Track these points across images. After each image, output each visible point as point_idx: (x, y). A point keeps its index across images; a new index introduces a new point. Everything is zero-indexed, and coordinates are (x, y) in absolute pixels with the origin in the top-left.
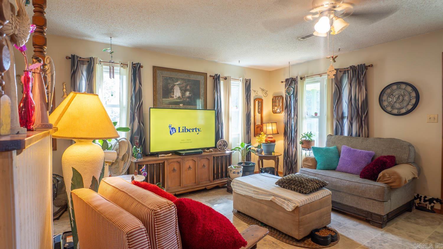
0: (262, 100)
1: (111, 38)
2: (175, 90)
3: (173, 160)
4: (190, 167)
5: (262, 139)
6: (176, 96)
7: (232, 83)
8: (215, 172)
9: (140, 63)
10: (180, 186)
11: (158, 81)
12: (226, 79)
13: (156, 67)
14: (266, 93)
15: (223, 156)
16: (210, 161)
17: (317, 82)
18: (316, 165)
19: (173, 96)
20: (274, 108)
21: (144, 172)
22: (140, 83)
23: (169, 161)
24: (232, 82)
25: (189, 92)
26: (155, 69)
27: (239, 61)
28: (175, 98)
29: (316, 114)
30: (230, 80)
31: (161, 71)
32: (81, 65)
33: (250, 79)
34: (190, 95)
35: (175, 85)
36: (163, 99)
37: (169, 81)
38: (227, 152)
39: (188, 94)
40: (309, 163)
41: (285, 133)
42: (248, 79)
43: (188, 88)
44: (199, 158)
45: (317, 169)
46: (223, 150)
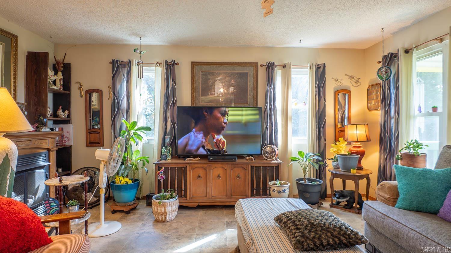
0: (350, 92)
1: (140, 38)
2: (216, 87)
3: (197, 166)
4: (219, 176)
5: (341, 149)
6: (217, 93)
7: (293, 72)
8: (255, 186)
9: (173, 60)
10: (206, 196)
11: (196, 78)
12: (284, 66)
13: (194, 62)
14: (357, 82)
15: (267, 167)
16: (247, 171)
17: (436, 53)
18: (397, 199)
19: (214, 93)
20: (371, 103)
21: (161, 175)
22: (174, 81)
23: (192, 166)
24: (292, 70)
25: (233, 88)
26: (194, 64)
27: (300, 40)
28: (216, 95)
29: (435, 109)
30: (290, 68)
31: (200, 67)
32: (123, 68)
33: (325, 64)
34: (235, 91)
35: (216, 80)
36: (202, 97)
37: (209, 77)
38: (275, 161)
39: (233, 89)
40: (386, 193)
41: (382, 141)
42: (321, 63)
43: (232, 83)
44: (230, 166)
45: (396, 206)
46: (271, 158)
